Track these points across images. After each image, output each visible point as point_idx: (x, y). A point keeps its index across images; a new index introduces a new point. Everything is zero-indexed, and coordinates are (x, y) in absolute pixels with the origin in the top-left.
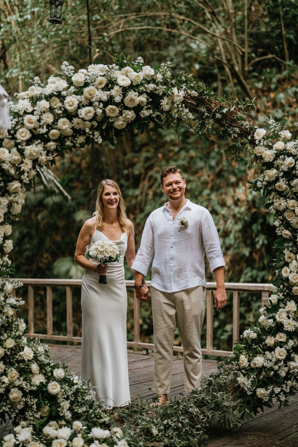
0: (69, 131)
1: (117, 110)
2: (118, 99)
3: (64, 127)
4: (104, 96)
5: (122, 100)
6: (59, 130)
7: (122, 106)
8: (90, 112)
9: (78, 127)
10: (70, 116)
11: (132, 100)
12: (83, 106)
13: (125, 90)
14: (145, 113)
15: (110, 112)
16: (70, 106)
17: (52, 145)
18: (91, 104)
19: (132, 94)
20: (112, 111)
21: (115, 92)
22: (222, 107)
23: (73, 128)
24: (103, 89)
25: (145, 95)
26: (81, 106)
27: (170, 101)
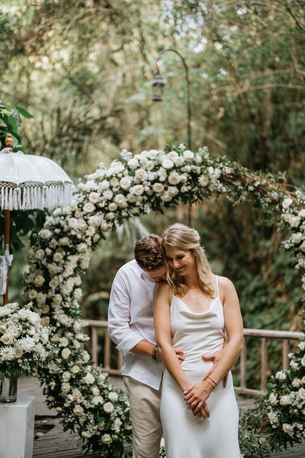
0: (125, 204)
1: (162, 187)
2: (162, 179)
3: (120, 201)
4: (152, 176)
5: (167, 179)
6: (116, 203)
7: (166, 183)
8: (140, 189)
9: (132, 201)
10: (125, 193)
11: (174, 179)
12: (136, 184)
13: (168, 171)
14: (185, 189)
15: (157, 189)
16: (125, 185)
17: (111, 215)
18: (141, 183)
19: (174, 174)
20: (158, 188)
21: (161, 173)
22: (254, 182)
23: (128, 202)
24: (152, 171)
25: (186, 174)
26: (133, 184)
27: (207, 178)
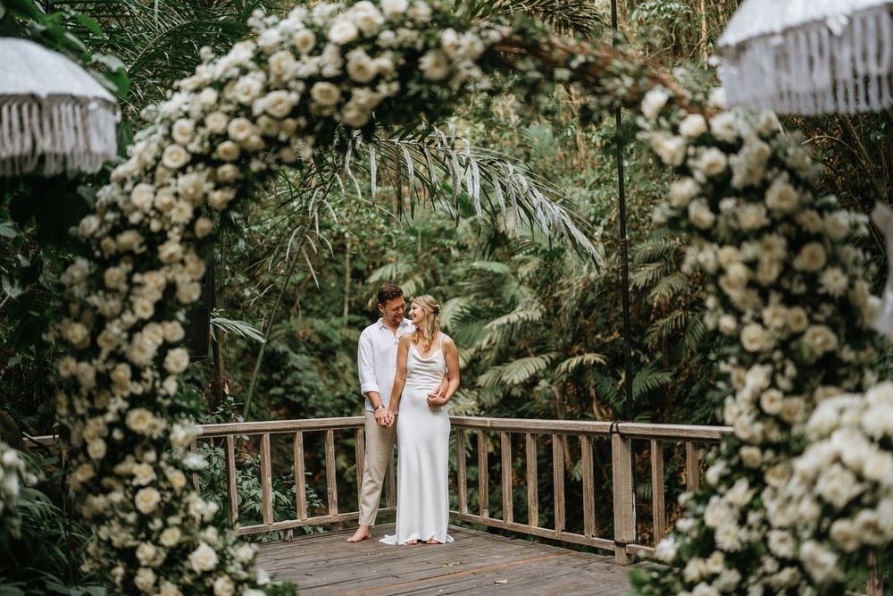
0: (255, 140)
1: (335, 92)
3: (241, 136)
4: (309, 66)
5: (344, 68)
7: (343, 79)
8: (280, 102)
9: (272, 132)
11: (361, 68)
13: (345, 49)
14: (384, 90)
15: (322, 97)
16: (247, 94)
17: (228, 171)
18: (286, 87)
19: (358, 56)
20: (325, 95)
21: (328, 58)
22: (572, 56)
23: (262, 136)
24: (311, 54)
25: (389, 54)
26: (267, 89)
27: (442, 60)
